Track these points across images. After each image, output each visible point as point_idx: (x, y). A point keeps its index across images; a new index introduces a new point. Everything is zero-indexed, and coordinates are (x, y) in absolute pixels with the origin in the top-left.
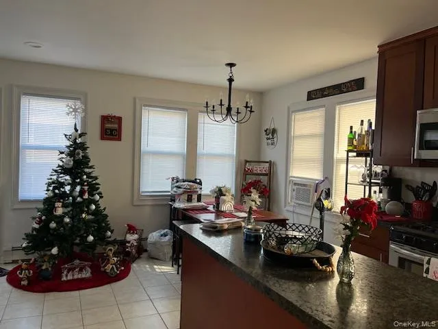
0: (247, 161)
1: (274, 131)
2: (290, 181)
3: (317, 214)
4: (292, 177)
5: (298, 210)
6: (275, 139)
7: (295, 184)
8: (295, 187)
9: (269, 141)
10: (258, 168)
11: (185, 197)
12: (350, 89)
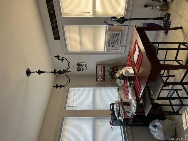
0: (97, 80)
1: (79, 65)
2: (107, 51)
3: (127, 23)
4: (105, 50)
5: (124, 44)
6: (83, 64)
7: (109, 46)
8: (111, 45)
9: (84, 68)
10: (100, 72)
11: (126, 107)
12: (52, 7)
